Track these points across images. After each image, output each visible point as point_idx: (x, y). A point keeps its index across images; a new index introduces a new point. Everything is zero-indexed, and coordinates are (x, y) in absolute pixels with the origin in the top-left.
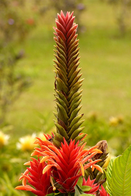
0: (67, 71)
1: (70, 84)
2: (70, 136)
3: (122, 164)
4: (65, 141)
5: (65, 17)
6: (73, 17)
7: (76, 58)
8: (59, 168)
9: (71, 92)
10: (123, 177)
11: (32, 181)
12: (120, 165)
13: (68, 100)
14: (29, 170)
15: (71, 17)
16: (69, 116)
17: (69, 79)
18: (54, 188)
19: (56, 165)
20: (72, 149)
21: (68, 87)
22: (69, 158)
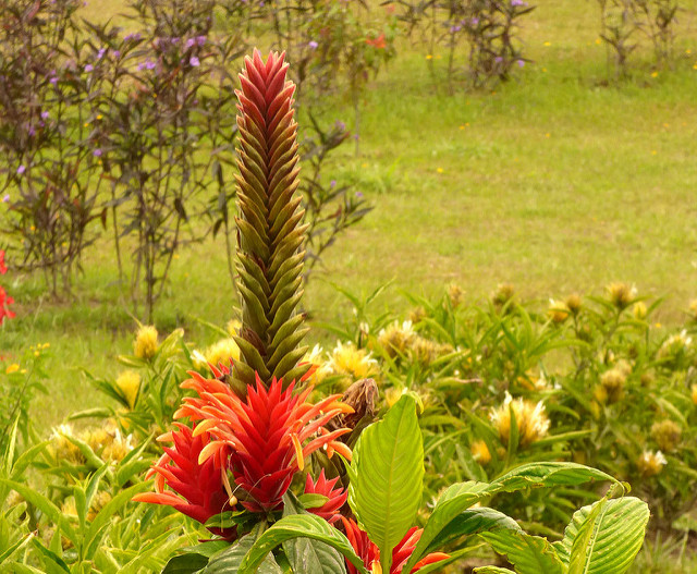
0: (266, 203)
1: (272, 236)
2: (272, 368)
3: (383, 441)
4: (259, 381)
5: (264, 65)
6: (285, 65)
7: (290, 170)
8: (242, 450)
9: (277, 258)
10: (388, 473)
11: (176, 480)
12: (379, 444)
13: (269, 277)
14: (171, 455)
15: (280, 65)
16: (271, 319)
17: (271, 224)
18: (233, 500)
19: (233, 441)
20: (275, 402)
21: (269, 243)
22: (268, 424)
